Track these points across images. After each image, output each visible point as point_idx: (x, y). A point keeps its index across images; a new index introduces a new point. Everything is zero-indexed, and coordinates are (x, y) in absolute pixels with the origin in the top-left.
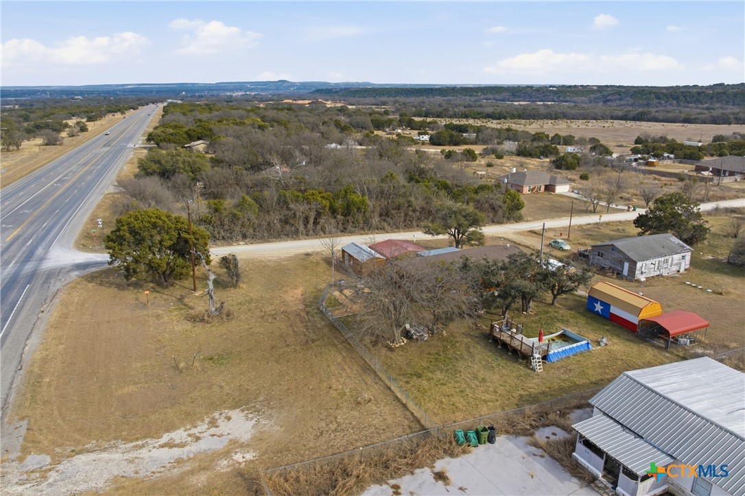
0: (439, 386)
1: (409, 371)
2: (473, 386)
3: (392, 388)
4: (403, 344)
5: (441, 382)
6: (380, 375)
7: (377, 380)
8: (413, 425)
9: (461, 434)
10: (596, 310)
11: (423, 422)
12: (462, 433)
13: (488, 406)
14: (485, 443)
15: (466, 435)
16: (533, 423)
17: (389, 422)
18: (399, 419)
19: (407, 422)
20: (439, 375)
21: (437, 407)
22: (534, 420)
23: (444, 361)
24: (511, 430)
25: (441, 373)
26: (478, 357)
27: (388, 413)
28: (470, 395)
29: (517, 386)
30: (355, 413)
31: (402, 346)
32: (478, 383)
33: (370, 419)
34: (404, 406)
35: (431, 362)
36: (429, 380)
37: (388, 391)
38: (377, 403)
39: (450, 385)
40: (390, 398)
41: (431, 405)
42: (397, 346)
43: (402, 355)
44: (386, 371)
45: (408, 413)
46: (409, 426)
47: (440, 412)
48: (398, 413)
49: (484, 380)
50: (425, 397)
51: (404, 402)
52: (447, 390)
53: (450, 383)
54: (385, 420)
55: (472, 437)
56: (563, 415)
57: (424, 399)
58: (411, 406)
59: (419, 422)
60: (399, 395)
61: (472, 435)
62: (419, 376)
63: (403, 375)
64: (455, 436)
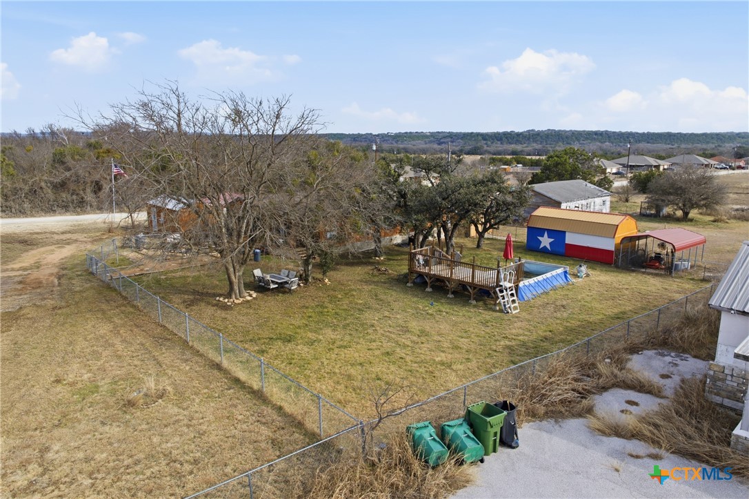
0: (336, 351)
1: (266, 333)
2: (409, 343)
3: (225, 364)
4: (249, 298)
5: (338, 343)
6: (197, 345)
7: (188, 354)
8: (283, 436)
9: (428, 434)
10: (541, 246)
11: (310, 425)
12: (432, 430)
13: (456, 371)
14: (495, 451)
15: (442, 434)
16: (579, 386)
17: (213, 438)
18: (244, 426)
19: (265, 431)
20: (329, 334)
21: (341, 387)
22: (576, 380)
23: (336, 314)
24: (541, 409)
25: (334, 330)
26: (396, 306)
27: (211, 417)
28: (408, 359)
29: (492, 336)
30: (114, 430)
31: (248, 301)
32: (415, 338)
33: (156, 440)
34: (259, 396)
35: (310, 317)
36: (311, 343)
37: (216, 372)
38: (181, 397)
39: (359, 346)
40: (219, 383)
41: (324, 386)
42: (236, 301)
43: (247, 314)
44: (211, 340)
45: (267, 410)
46: (274, 442)
47: (351, 396)
48: (240, 412)
49: (423, 333)
50: (307, 372)
51: (256, 387)
52: (356, 355)
53: (358, 343)
54: (202, 434)
55: (463, 436)
56: (620, 363)
57: (307, 377)
58: (275, 393)
59: (300, 425)
60: (242, 376)
61: (460, 431)
62: (288, 340)
63: (251, 340)
64: (415, 443)
